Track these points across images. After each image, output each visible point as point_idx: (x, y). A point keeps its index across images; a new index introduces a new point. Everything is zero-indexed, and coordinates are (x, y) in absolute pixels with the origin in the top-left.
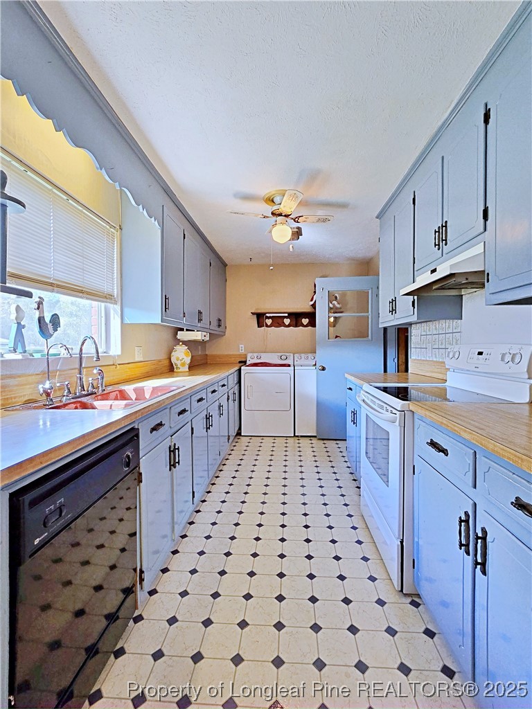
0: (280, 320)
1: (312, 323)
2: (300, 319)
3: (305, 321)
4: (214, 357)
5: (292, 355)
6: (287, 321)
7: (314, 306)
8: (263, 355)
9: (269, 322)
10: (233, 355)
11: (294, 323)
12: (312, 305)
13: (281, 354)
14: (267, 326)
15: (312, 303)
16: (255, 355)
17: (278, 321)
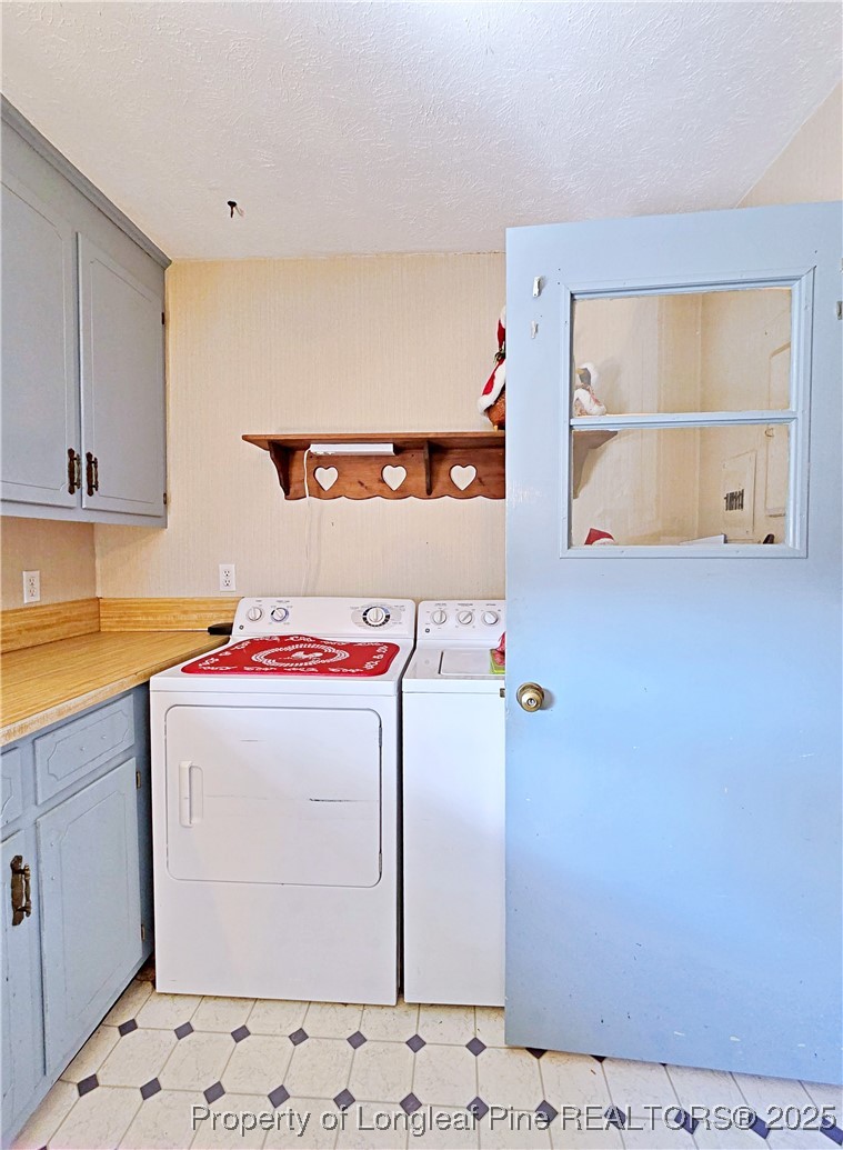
0: (366, 473)
1: (493, 485)
2: (444, 467)
3: (463, 475)
4: (126, 608)
5: (409, 605)
6: (395, 476)
7: (495, 413)
8: (296, 605)
9: (327, 477)
10: (192, 602)
11: (422, 480)
12: (489, 410)
13: (367, 602)
14: (318, 491)
15: (489, 400)
16: (268, 604)
17: (359, 476)
